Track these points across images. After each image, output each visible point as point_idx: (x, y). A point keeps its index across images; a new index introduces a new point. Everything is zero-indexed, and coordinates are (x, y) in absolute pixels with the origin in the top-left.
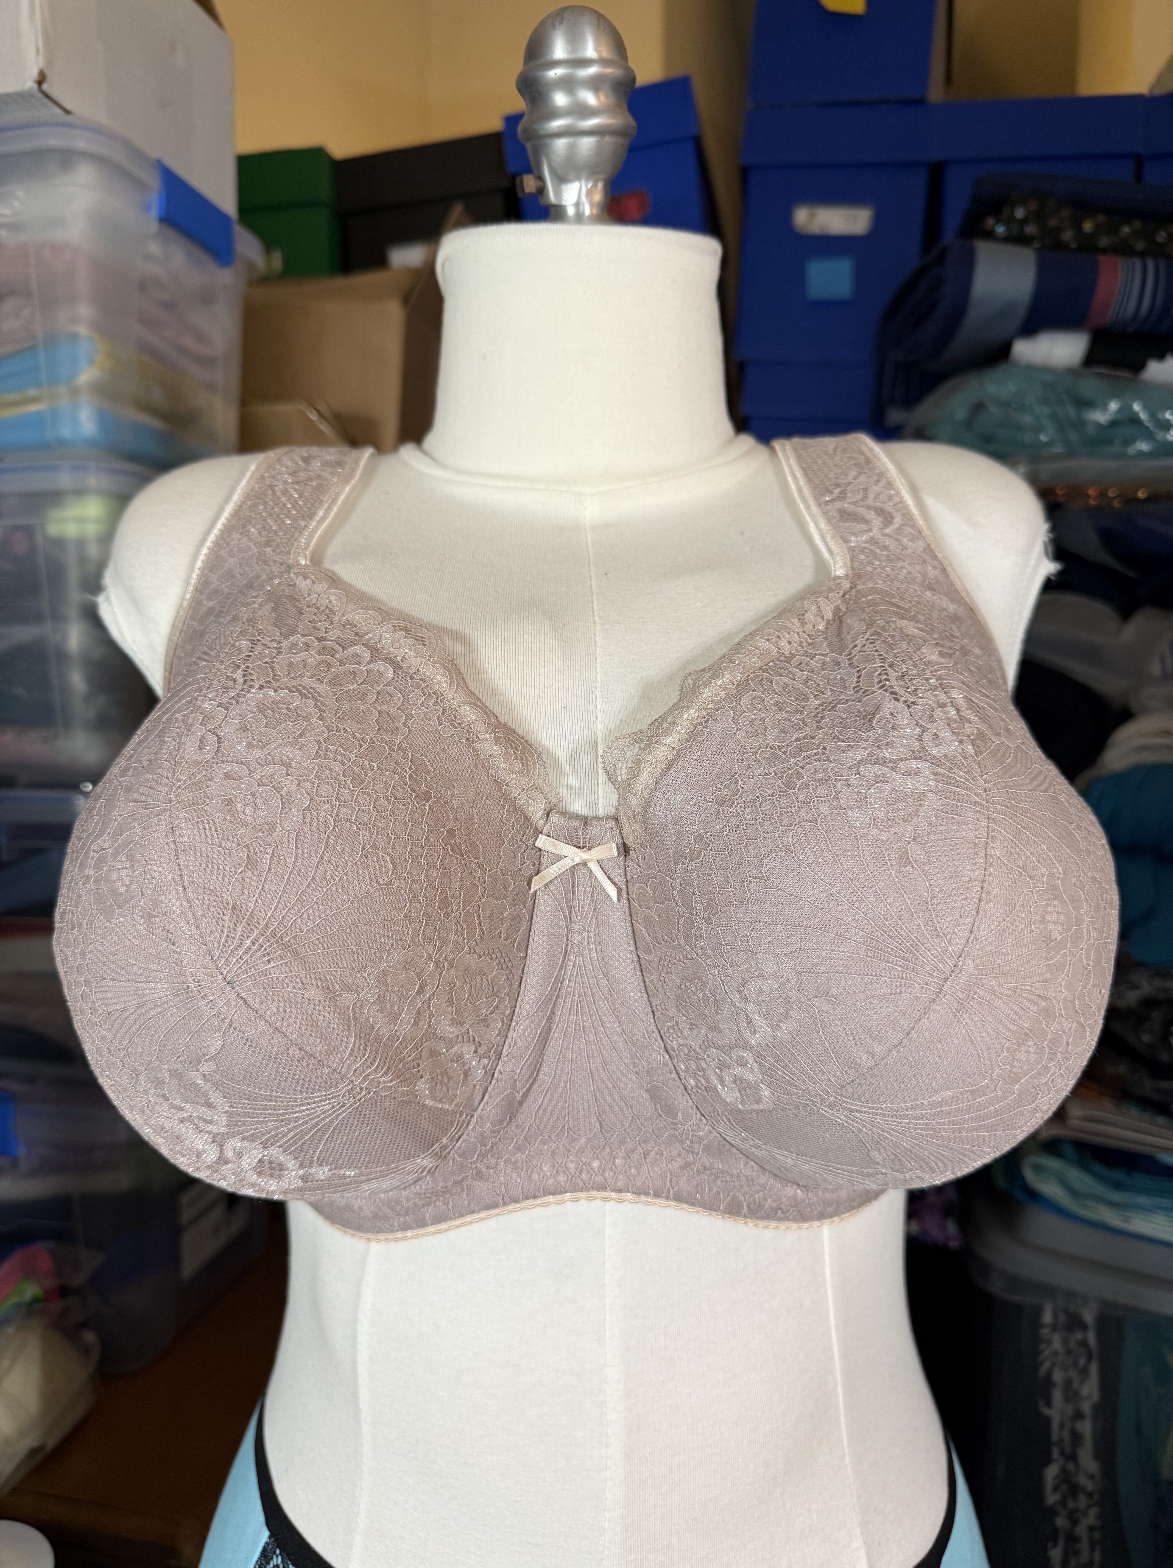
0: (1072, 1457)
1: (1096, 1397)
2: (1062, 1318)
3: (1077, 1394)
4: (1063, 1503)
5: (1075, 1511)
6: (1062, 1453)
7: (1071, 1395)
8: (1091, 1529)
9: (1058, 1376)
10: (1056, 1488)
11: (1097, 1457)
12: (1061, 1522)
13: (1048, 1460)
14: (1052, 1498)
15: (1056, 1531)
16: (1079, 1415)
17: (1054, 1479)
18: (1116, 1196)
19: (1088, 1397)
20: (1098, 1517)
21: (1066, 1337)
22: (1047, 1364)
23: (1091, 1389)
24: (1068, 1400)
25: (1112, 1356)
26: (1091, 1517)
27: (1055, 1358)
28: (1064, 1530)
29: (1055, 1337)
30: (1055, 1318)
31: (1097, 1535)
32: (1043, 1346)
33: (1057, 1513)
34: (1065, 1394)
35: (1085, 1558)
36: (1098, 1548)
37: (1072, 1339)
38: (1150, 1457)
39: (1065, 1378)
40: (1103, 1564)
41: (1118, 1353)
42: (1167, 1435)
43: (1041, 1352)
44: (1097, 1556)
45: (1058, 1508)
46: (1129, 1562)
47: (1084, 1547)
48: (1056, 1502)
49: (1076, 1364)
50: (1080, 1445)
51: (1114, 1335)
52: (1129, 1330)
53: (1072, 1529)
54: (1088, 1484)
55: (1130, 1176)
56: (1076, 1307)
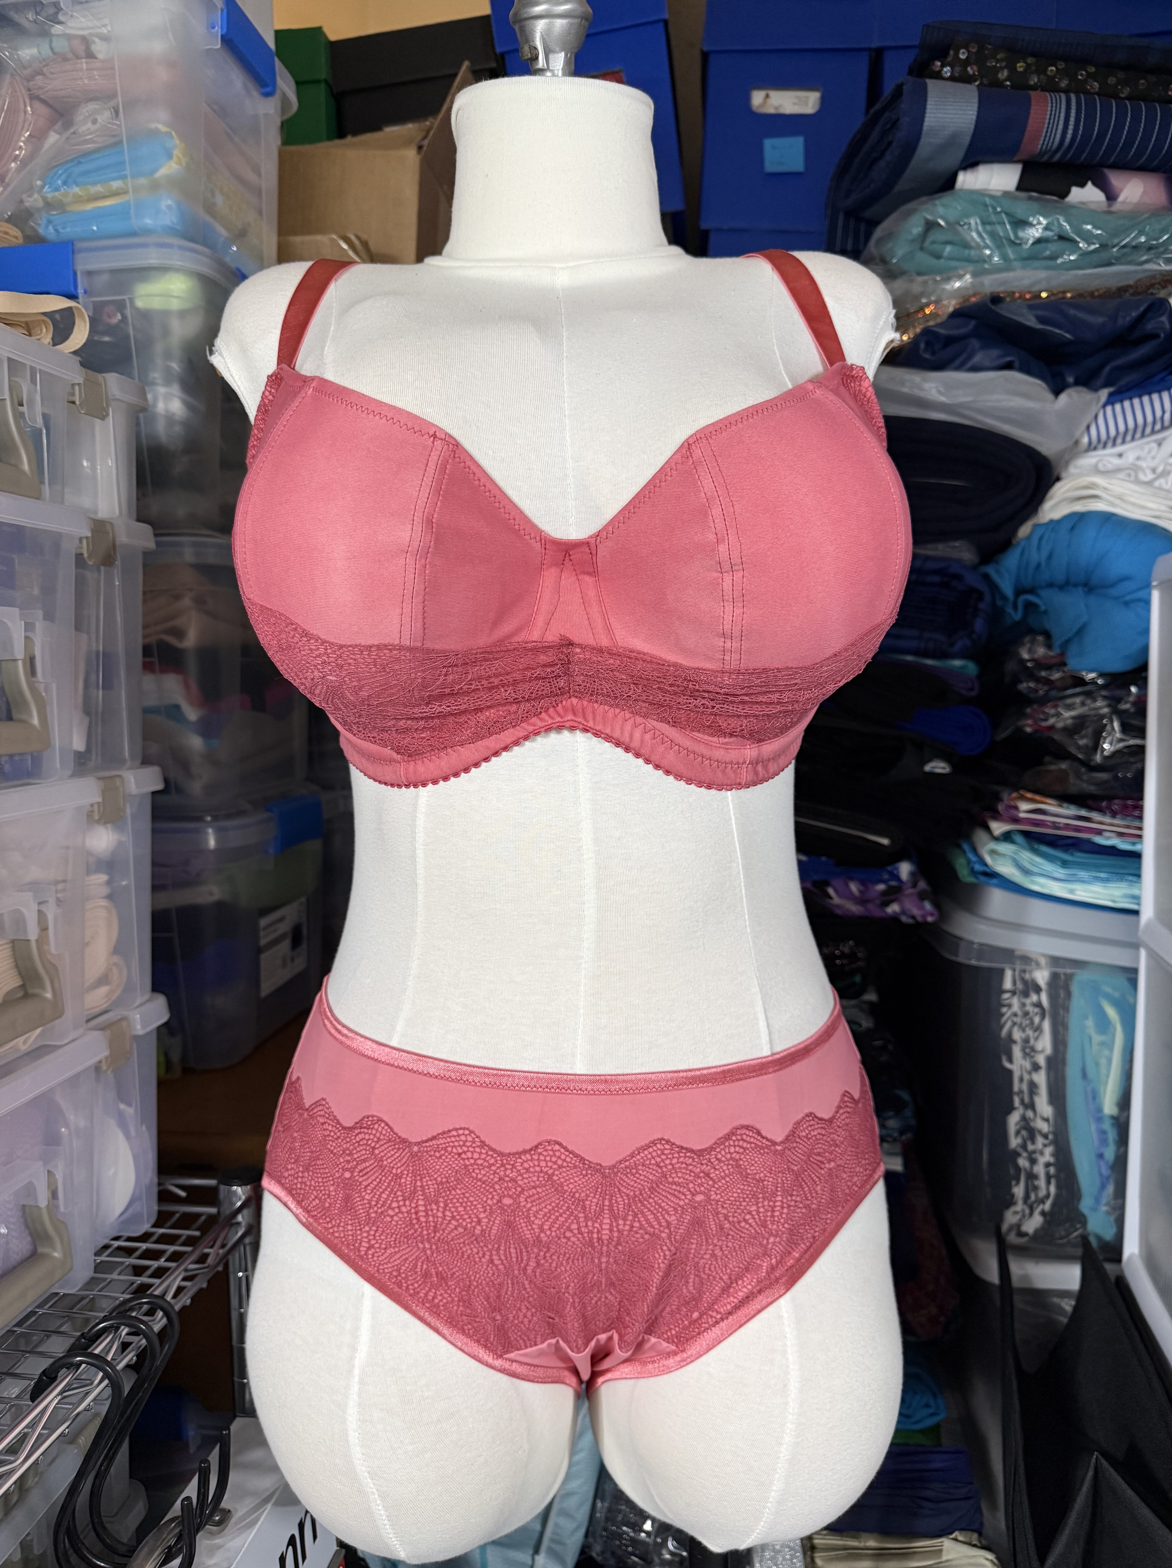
0: (1031, 1106)
1: (1049, 1050)
2: (1019, 985)
3: (1033, 1049)
4: (1024, 1146)
5: (1034, 1152)
6: (1022, 1102)
7: (1029, 1051)
8: (1048, 1165)
9: (1017, 1035)
10: (1018, 1133)
11: (1051, 1102)
12: (1023, 1162)
13: (1011, 1109)
14: (1014, 1142)
15: (1018, 1169)
16: (1036, 1067)
17: (1017, 1124)
18: (1061, 872)
19: (1042, 1051)
20: (1053, 1155)
21: (1024, 1000)
22: (1009, 1024)
23: (1045, 1044)
24: (1026, 1055)
25: (1061, 1012)
26: (1047, 1156)
27: (1015, 1019)
28: (1025, 1170)
29: (1015, 1001)
30: (1014, 983)
31: (1052, 1170)
32: (1004, 1010)
33: (1019, 1155)
34: (1023, 1050)
35: (1042, 1193)
36: (1053, 1181)
37: (1028, 1001)
38: (1095, 1097)
39: (1023, 1036)
40: (1057, 1196)
41: (1067, 1009)
42: (1108, 1076)
43: (1003, 1015)
44: (1053, 1189)
45: (1020, 1150)
46: (1079, 1189)
47: (1042, 1183)
48: (1018, 1145)
49: (1032, 1022)
50: (1036, 1094)
51: (1062, 994)
52: (1075, 989)
53: (1032, 1168)
54: (1044, 1127)
55: (1072, 855)
56: (1031, 972)
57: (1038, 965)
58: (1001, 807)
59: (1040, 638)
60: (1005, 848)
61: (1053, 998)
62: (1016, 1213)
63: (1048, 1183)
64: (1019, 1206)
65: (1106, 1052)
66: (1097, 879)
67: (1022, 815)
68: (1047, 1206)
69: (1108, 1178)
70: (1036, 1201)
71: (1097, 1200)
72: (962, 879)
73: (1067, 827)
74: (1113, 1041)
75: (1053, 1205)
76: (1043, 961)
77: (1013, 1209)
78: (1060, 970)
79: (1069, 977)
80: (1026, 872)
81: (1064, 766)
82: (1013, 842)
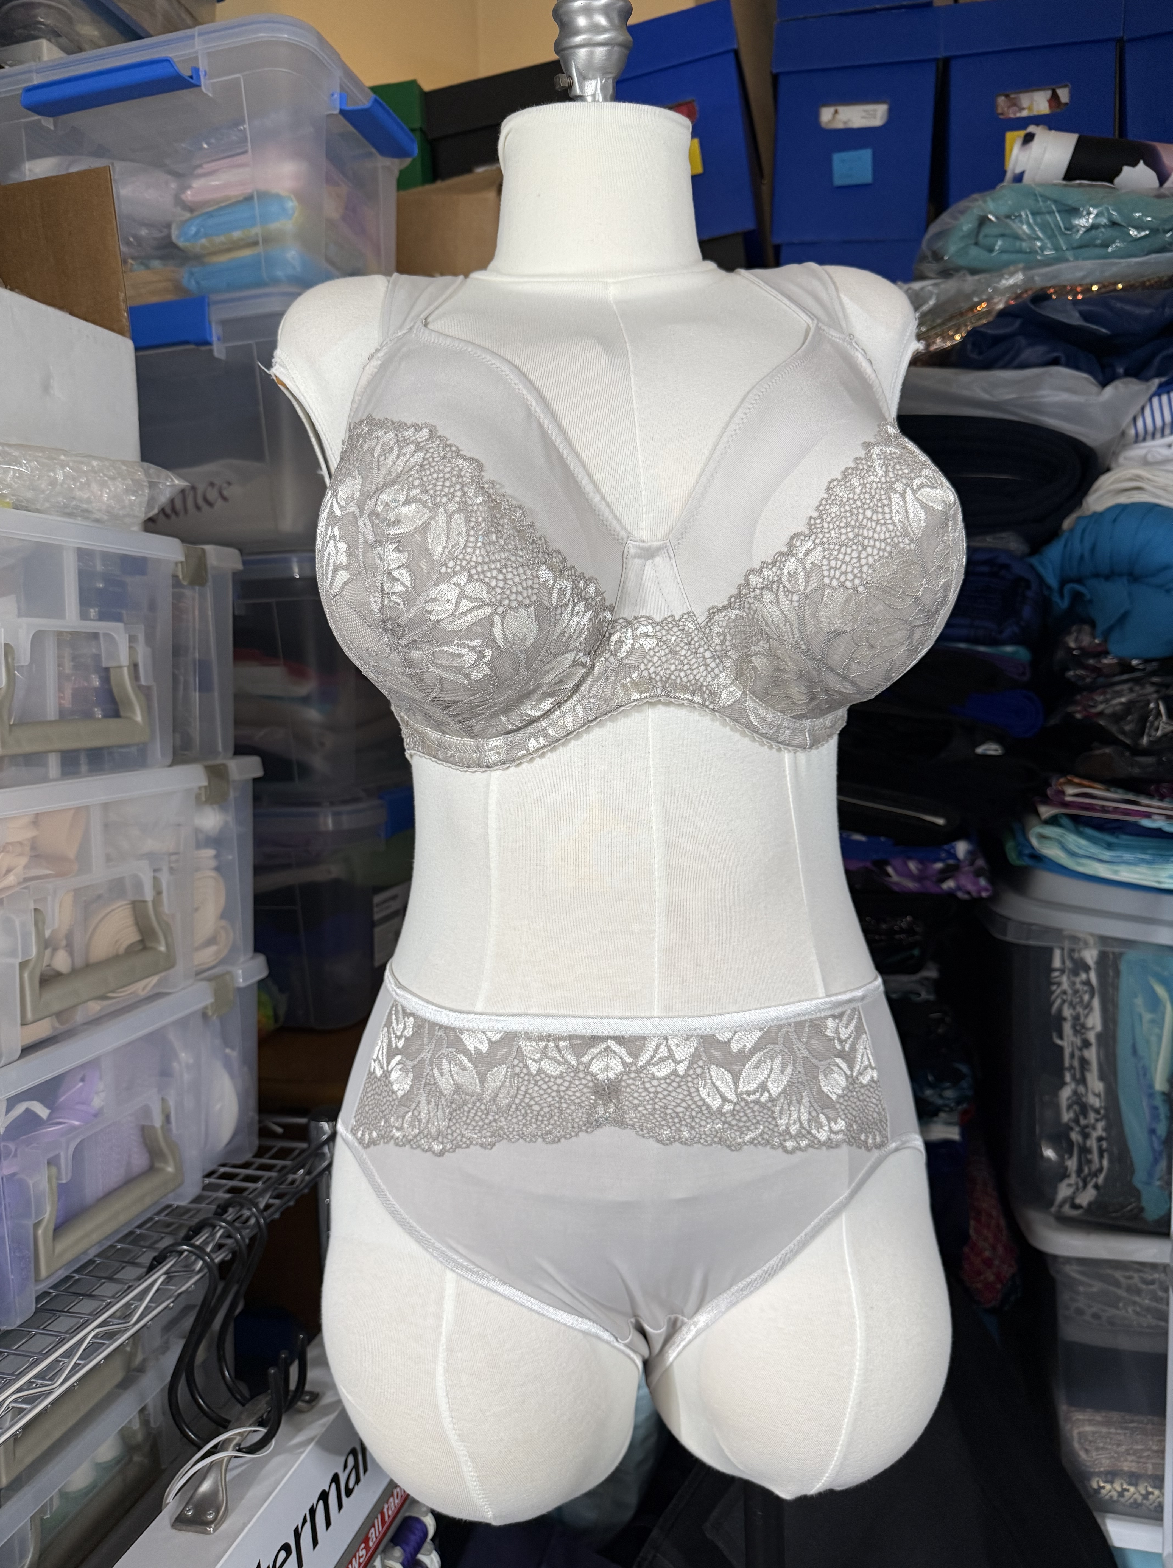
0: (1083, 1081)
1: (1099, 1028)
2: (1069, 964)
3: (1083, 1026)
4: (1076, 1121)
5: (1087, 1126)
6: (1074, 1077)
7: (1079, 1027)
8: (1100, 1139)
9: (1067, 1012)
10: (1069, 1107)
11: (1102, 1077)
12: (1075, 1136)
13: (1062, 1083)
14: (1066, 1117)
15: (1071, 1143)
16: (1086, 1044)
17: (1068, 1099)
18: (1106, 855)
19: (1093, 1028)
20: (1105, 1129)
21: (1073, 979)
22: (1059, 1001)
23: (1095, 1021)
24: (1076, 1032)
25: (1111, 990)
26: (1100, 1130)
27: (1065, 997)
28: (1079, 1144)
29: (1064, 979)
30: (1063, 962)
31: (1104, 1144)
32: (1054, 987)
33: (1071, 1129)
34: (1074, 1027)
35: (1095, 1166)
36: (1106, 1155)
37: (1078, 980)
38: (1145, 1073)
39: (1074, 1014)
40: (1109, 1169)
41: (1116, 988)
42: (1158, 1054)
43: (1053, 992)
44: (1105, 1163)
45: (1072, 1125)
46: (1132, 1164)
47: (1095, 1156)
48: (1070, 1120)
49: (1082, 1001)
50: (1089, 1070)
51: (1111, 973)
52: (1123, 967)
53: (1085, 1143)
54: (1096, 1102)
55: (1117, 837)
56: (1079, 951)
57: (1086, 944)
58: (1049, 792)
59: (1087, 628)
60: (1051, 831)
61: (1101, 976)
62: (1070, 1185)
63: (1101, 1156)
64: (1073, 1179)
65: (1157, 1030)
66: (1143, 861)
67: (1068, 799)
68: (1101, 1179)
69: (1161, 1153)
70: (1089, 1174)
71: (1150, 1174)
72: (1012, 862)
73: (1116, 810)
74: (1163, 1019)
75: (1106, 1179)
76: (1091, 941)
77: (1066, 1182)
78: (1108, 949)
79: (1118, 957)
80: (1072, 854)
81: (1107, 750)
82: (1060, 825)
